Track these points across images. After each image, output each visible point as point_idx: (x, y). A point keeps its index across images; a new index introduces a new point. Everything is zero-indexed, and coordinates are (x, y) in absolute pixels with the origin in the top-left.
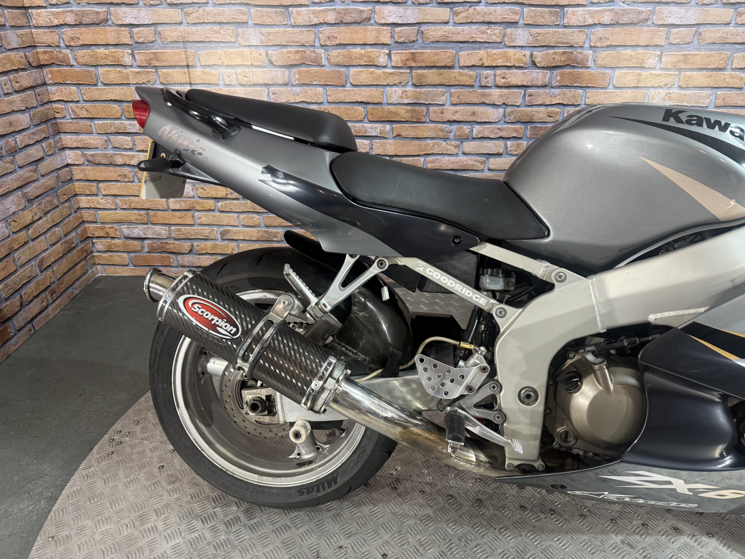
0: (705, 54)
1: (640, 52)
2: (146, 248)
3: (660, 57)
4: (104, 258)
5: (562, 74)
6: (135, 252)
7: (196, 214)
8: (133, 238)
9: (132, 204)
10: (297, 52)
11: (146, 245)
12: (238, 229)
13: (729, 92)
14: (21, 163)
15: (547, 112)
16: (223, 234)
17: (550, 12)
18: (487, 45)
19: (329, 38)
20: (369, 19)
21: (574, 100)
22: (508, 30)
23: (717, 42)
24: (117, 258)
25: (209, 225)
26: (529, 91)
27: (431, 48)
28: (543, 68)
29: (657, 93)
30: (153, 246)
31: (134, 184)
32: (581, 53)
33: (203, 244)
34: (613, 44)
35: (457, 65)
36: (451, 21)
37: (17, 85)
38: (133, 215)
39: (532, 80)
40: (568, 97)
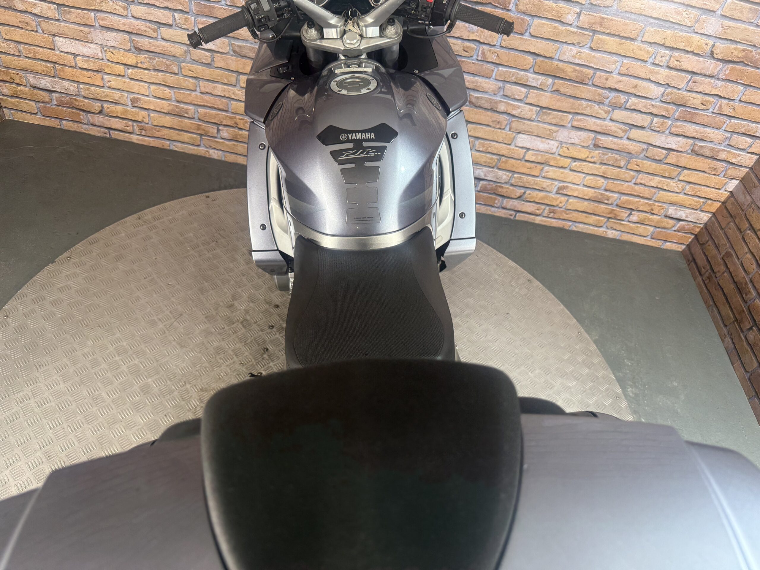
0: (620, 21)
2: (55, 101)
3: (579, 15)
4: (11, 102)
6: (44, 102)
7: (105, 77)
8: (39, 89)
9: (37, 55)
11: (54, 98)
12: (149, 99)
13: (634, 63)
15: (463, 46)
16: (134, 101)
21: (490, 40)
23: (634, 12)
24: (24, 105)
25: (119, 89)
29: (569, 49)
30: (61, 100)
31: (37, 33)
33: (113, 107)
38: (39, 66)
40: (486, 36)
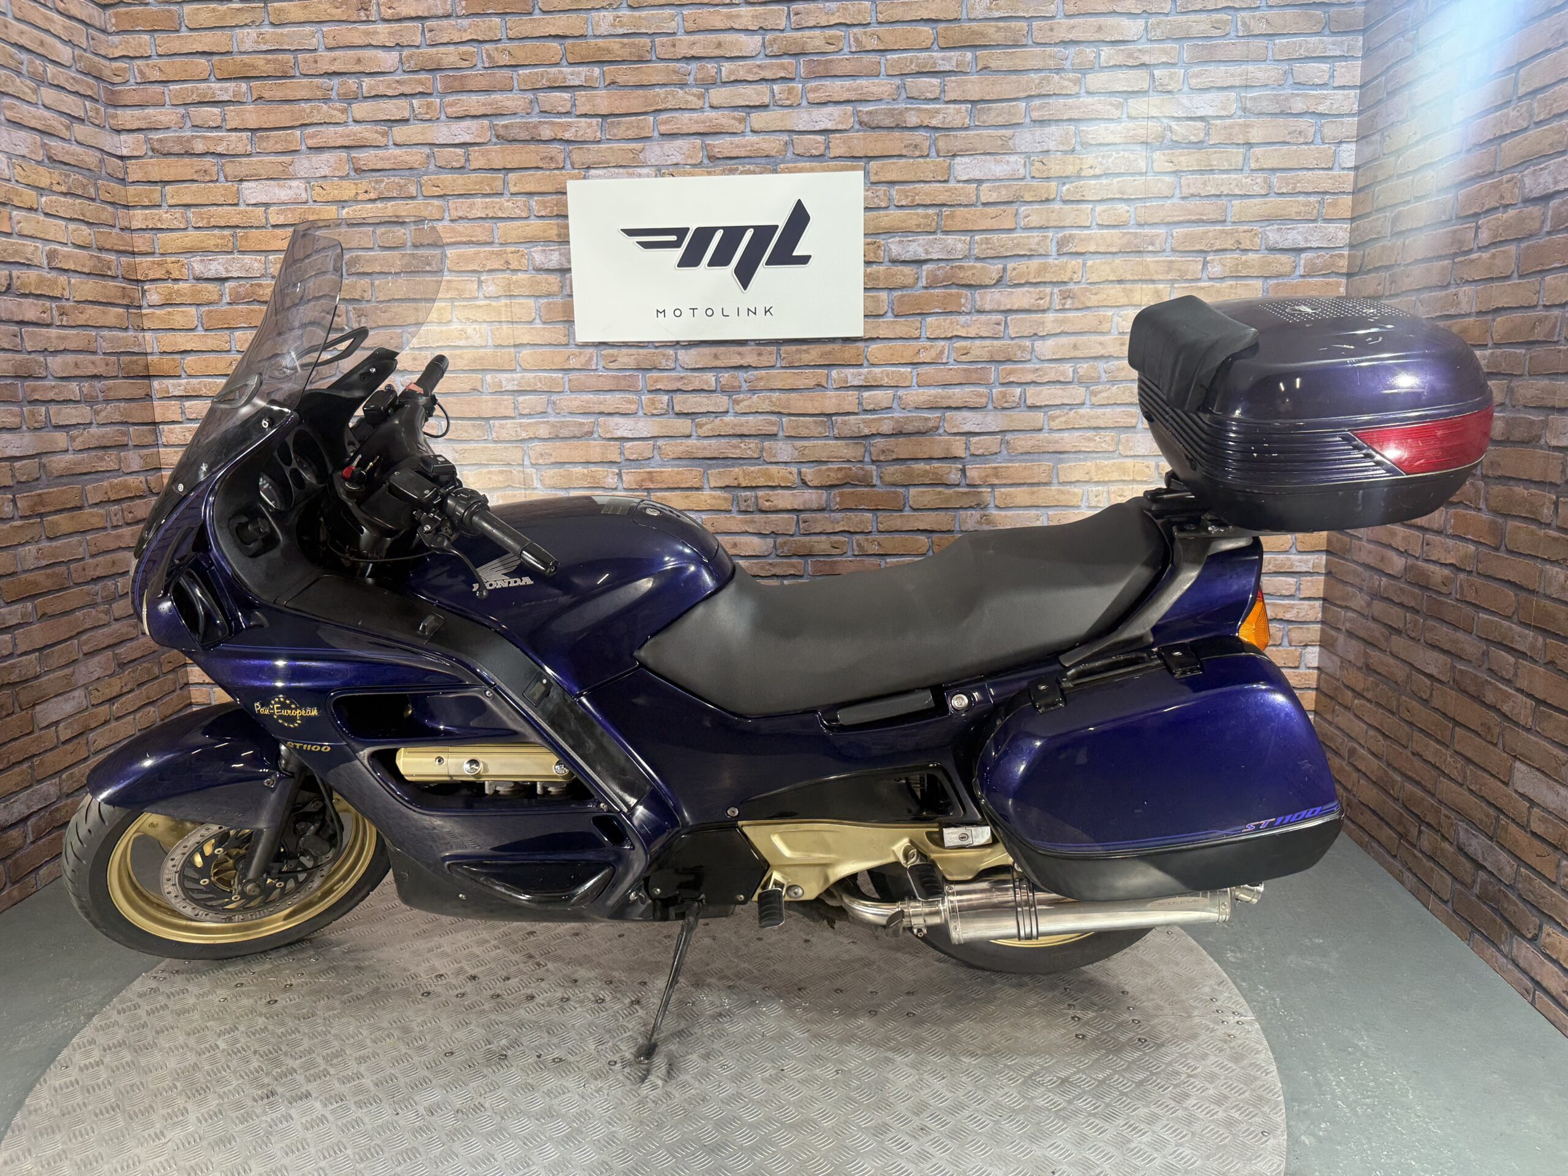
1: (936, 465)
3: (963, 471)
5: (841, 495)
10: (501, 472)
14: (117, 614)
17: (815, 422)
18: (741, 462)
19: (542, 455)
20: (592, 433)
22: (766, 444)
26: (803, 516)
27: (673, 466)
28: (816, 487)
29: (968, 515)
32: (862, 469)
34: (901, 457)
35: (706, 486)
36: (694, 434)
37: (130, 515)
39: (805, 503)
